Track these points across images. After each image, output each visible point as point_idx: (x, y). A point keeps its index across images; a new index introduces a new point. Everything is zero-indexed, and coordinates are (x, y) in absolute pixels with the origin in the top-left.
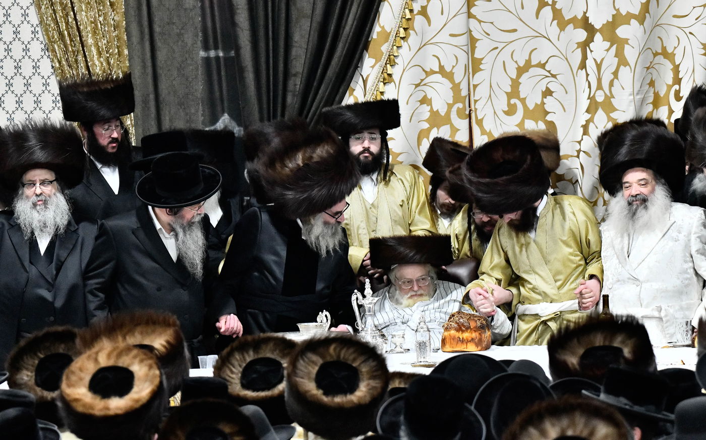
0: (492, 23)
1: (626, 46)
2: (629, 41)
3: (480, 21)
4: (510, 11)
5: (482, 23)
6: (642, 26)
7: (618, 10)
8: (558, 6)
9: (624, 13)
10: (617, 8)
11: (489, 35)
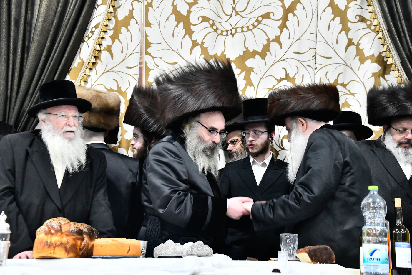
0: (161, 58)
1: (252, 72)
2: (254, 70)
3: (153, 57)
4: (173, 50)
5: (154, 59)
6: (263, 60)
7: (247, 49)
8: (205, 46)
9: (251, 50)
10: (246, 47)
11: (158, 66)
